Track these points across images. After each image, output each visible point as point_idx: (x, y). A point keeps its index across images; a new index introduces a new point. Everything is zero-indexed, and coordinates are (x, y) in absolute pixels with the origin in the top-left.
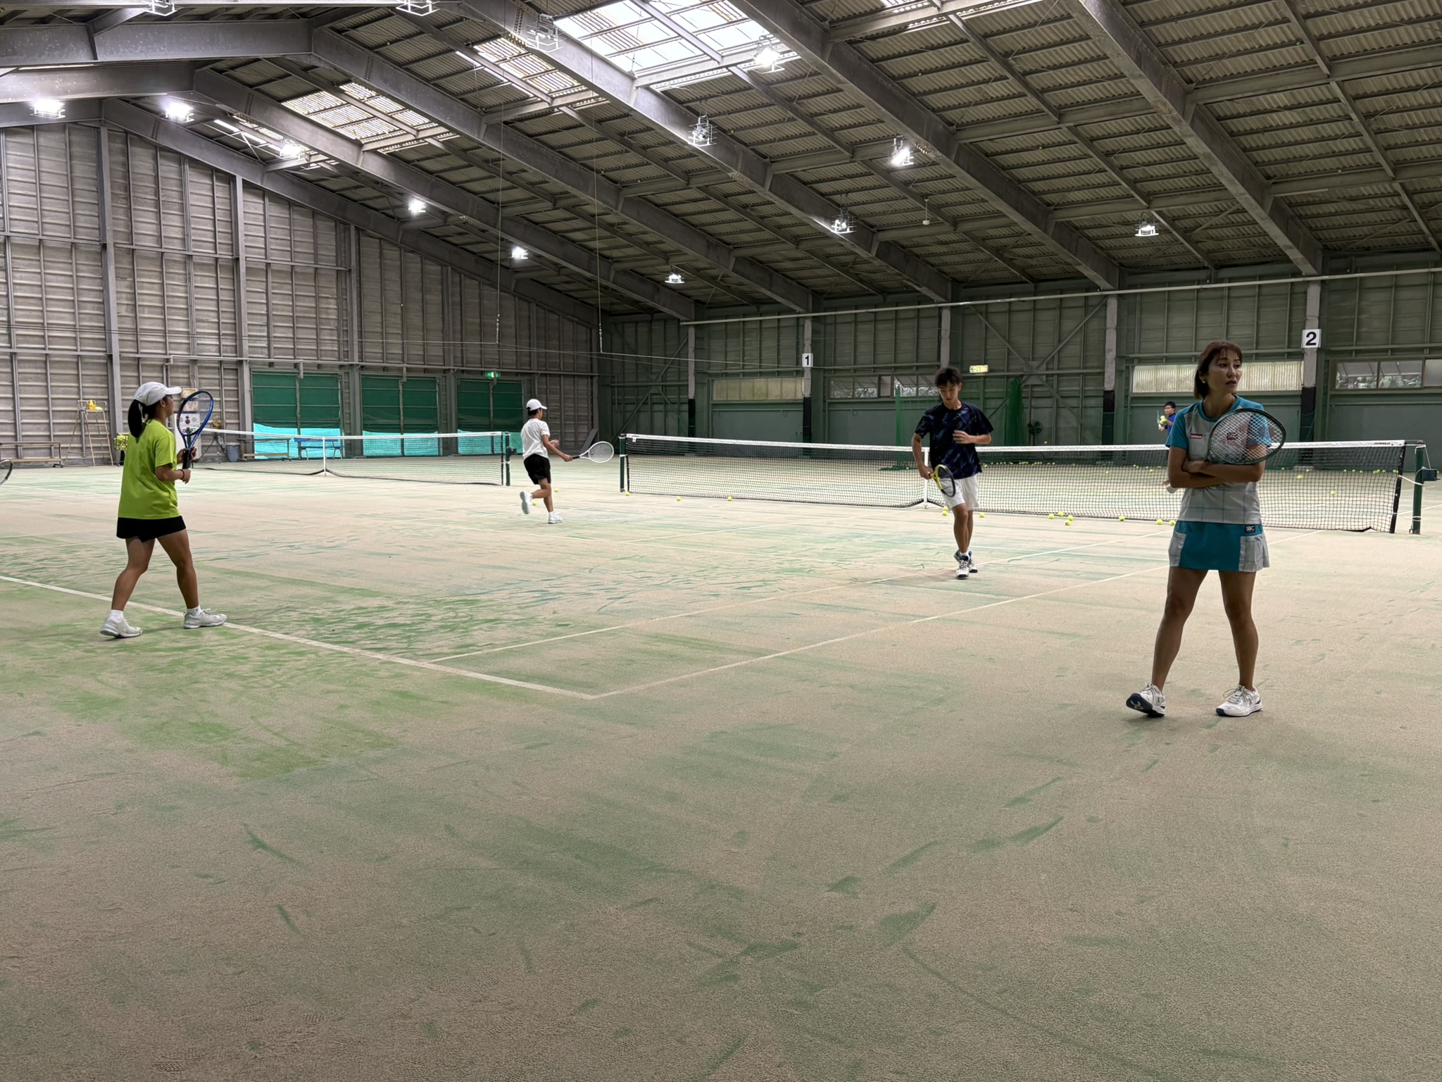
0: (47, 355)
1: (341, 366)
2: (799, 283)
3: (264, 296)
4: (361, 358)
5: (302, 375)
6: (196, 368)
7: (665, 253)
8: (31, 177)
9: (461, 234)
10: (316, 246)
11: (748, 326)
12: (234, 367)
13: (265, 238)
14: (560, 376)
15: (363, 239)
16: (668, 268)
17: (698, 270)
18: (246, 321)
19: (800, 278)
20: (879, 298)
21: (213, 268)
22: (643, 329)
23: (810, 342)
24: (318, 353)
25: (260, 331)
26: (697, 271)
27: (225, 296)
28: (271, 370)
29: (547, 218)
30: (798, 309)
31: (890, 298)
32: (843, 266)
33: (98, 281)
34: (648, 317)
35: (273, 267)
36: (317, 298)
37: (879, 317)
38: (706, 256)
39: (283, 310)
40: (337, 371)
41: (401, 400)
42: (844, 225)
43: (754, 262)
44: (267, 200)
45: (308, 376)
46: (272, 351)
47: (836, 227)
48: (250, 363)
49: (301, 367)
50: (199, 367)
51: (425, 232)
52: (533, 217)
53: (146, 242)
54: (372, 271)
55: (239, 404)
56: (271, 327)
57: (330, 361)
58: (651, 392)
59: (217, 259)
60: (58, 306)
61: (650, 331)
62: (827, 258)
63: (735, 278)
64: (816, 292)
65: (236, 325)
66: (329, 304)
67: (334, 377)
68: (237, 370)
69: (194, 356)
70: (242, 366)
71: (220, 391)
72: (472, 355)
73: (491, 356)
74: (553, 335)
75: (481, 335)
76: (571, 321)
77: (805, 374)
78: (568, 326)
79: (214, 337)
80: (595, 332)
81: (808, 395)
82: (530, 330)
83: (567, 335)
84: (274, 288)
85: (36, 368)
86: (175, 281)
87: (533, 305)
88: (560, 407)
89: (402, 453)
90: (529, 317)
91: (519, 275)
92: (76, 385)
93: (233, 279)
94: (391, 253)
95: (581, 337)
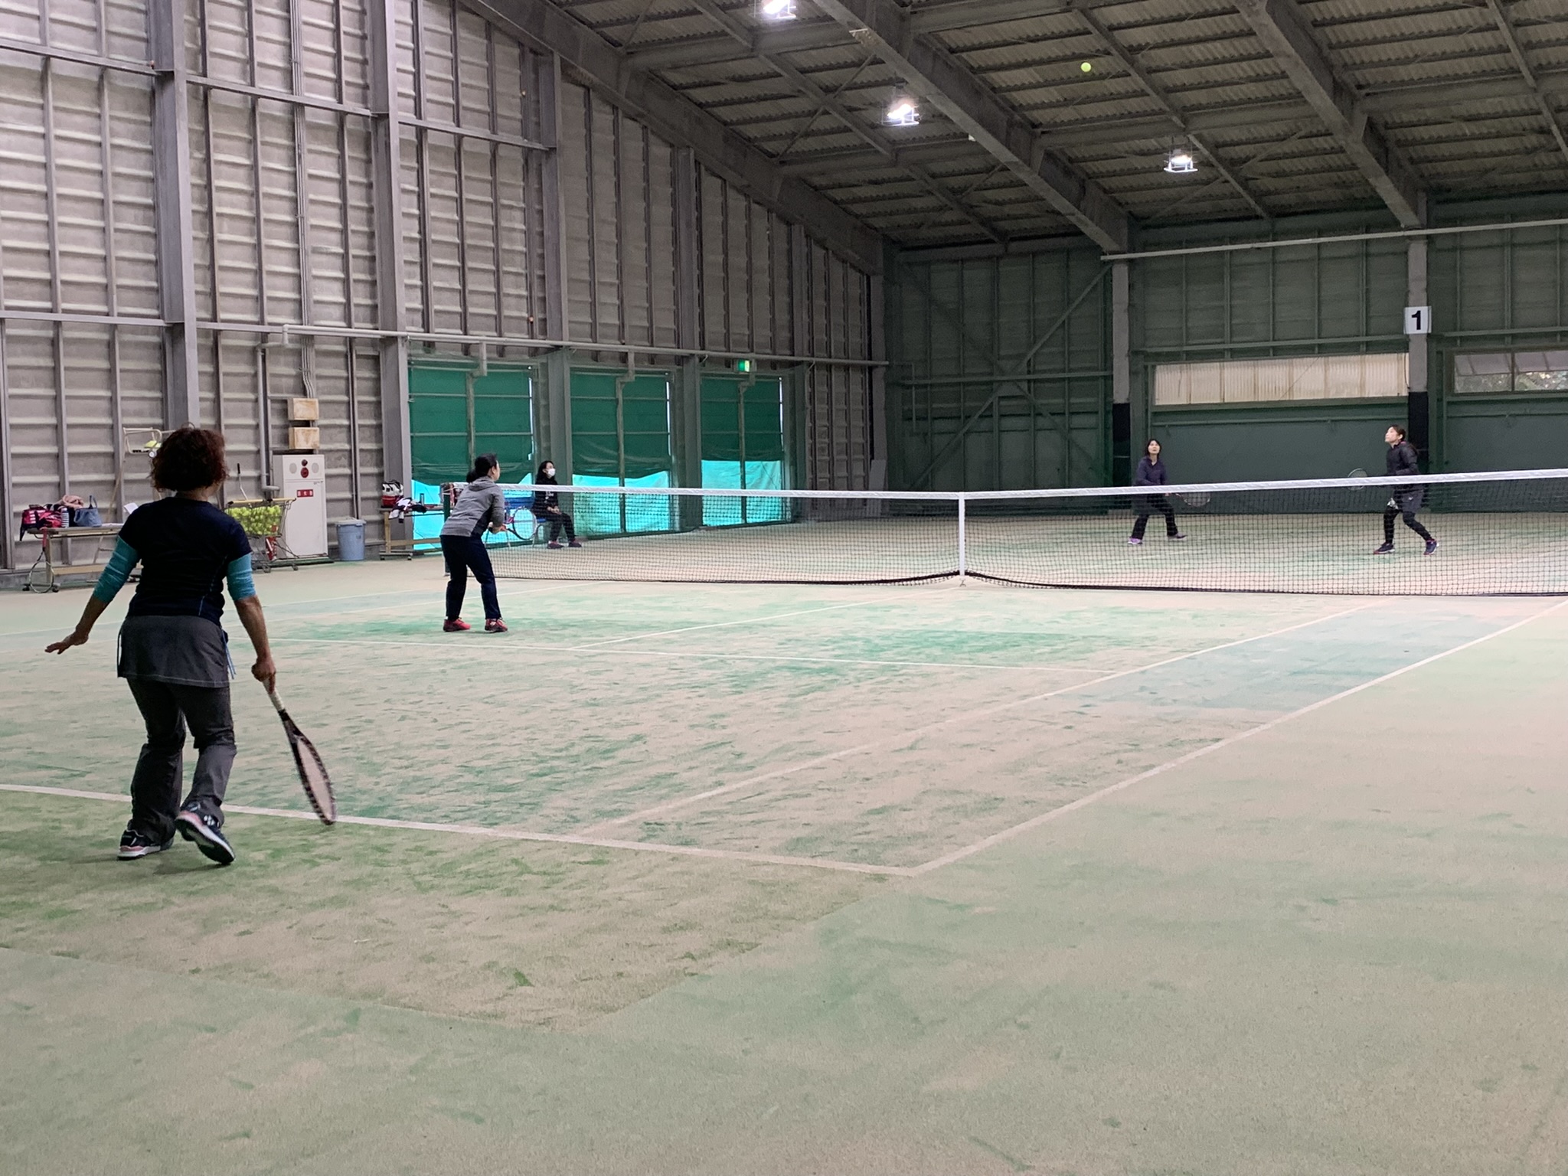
0: (57, 324)
1: (535, 352)
5: (484, 371)
6: (312, 354)
10: (491, 94)
12: (371, 351)
13: (417, 75)
21: (333, 136)
22: (976, 273)
23: (1424, 285)
24: (498, 322)
25: (409, 276)
27: (355, 197)
28: (431, 357)
33: (144, 157)
35: (430, 137)
36: (496, 207)
38: (1340, 109)
39: (444, 232)
40: (526, 361)
41: (620, 419)
43: (1375, 125)
46: (433, 318)
48: (405, 342)
49: (479, 353)
50: (319, 353)
53: (225, 74)
54: (573, 155)
55: (382, 431)
57: (517, 339)
58: (1003, 392)
59: (342, 116)
60: (75, 213)
61: (995, 278)
63: (1351, 154)
64: (1435, 187)
65: (374, 262)
66: (511, 220)
67: (525, 373)
68: (376, 359)
69: (307, 329)
70: (391, 350)
71: (349, 405)
72: (714, 327)
73: (739, 329)
74: (819, 288)
75: (726, 288)
76: (844, 261)
77: (1412, 346)
78: (837, 270)
79: (338, 287)
80: (877, 282)
81: (1420, 388)
82: (790, 277)
83: (837, 287)
84: (432, 184)
85: (37, 355)
86: (274, 161)
87: (796, 228)
88: (830, 428)
89: (623, 526)
90: (790, 252)
91: (786, 170)
92: (109, 394)
93: (369, 161)
94: (603, 117)
95: (855, 291)
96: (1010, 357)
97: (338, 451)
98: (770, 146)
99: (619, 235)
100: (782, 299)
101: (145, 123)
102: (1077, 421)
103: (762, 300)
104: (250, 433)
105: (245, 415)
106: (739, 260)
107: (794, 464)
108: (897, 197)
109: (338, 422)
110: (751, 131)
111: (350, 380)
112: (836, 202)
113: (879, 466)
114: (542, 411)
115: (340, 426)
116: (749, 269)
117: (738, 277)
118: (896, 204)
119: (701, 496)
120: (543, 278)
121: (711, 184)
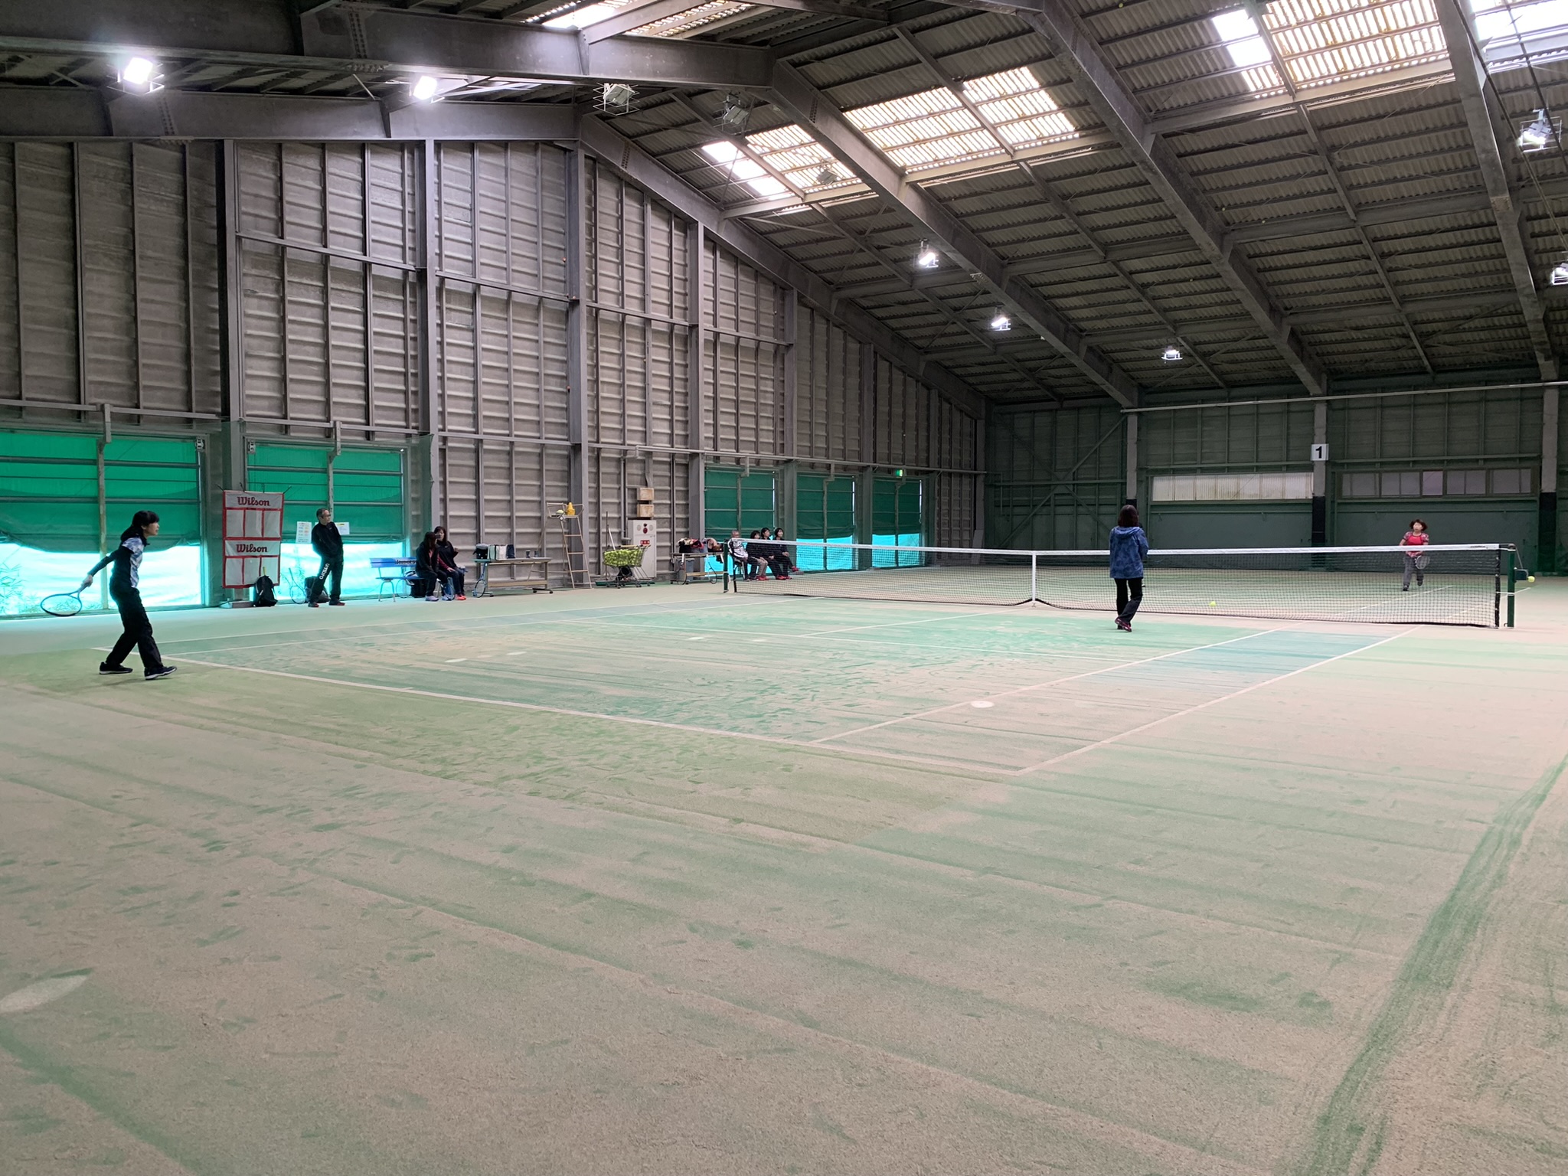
0: (512, 443)
1: (777, 462)
5: (748, 473)
6: (651, 463)
8: (500, 210)
10: (757, 312)
12: (683, 461)
13: (715, 302)
21: (666, 337)
22: (1044, 420)
23: (1323, 430)
24: (756, 446)
28: (718, 465)
29: (1053, 279)
30: (1317, 391)
33: (562, 349)
35: (721, 338)
36: (757, 379)
39: (728, 393)
40: (772, 468)
41: (825, 503)
43: (1296, 332)
44: (718, 254)
45: (754, 475)
46: (719, 443)
48: (706, 457)
49: (746, 463)
50: (656, 462)
52: (1036, 277)
53: (607, 301)
55: (689, 508)
56: (717, 412)
57: (767, 455)
58: (1055, 492)
59: (672, 326)
60: (523, 380)
61: (1055, 422)
64: (1331, 371)
66: (766, 386)
67: (770, 475)
68: (686, 466)
69: (649, 448)
70: (696, 461)
71: (671, 492)
72: (882, 450)
73: (897, 451)
74: (946, 427)
75: (889, 427)
76: (961, 411)
77: (1316, 469)
78: (957, 416)
79: (666, 424)
80: (981, 424)
81: (1320, 494)
82: (928, 420)
83: (957, 427)
84: (721, 365)
85: (500, 461)
86: (633, 351)
87: (933, 391)
88: (949, 511)
89: (825, 566)
90: (928, 405)
91: (929, 357)
92: (538, 483)
93: (686, 351)
94: (821, 326)
95: (967, 429)
96: (1061, 470)
97: (664, 518)
98: (919, 343)
99: (827, 394)
100: (923, 433)
101: (562, 329)
102: (1104, 509)
103: (911, 435)
104: (615, 507)
105: (613, 497)
106: (898, 410)
107: (927, 531)
108: (995, 373)
109: (664, 502)
110: (907, 334)
112: (957, 376)
113: (979, 534)
114: (780, 497)
115: (665, 504)
116: (904, 415)
117: (897, 421)
118: (995, 377)
119: (871, 550)
120: (783, 420)
121: (883, 365)
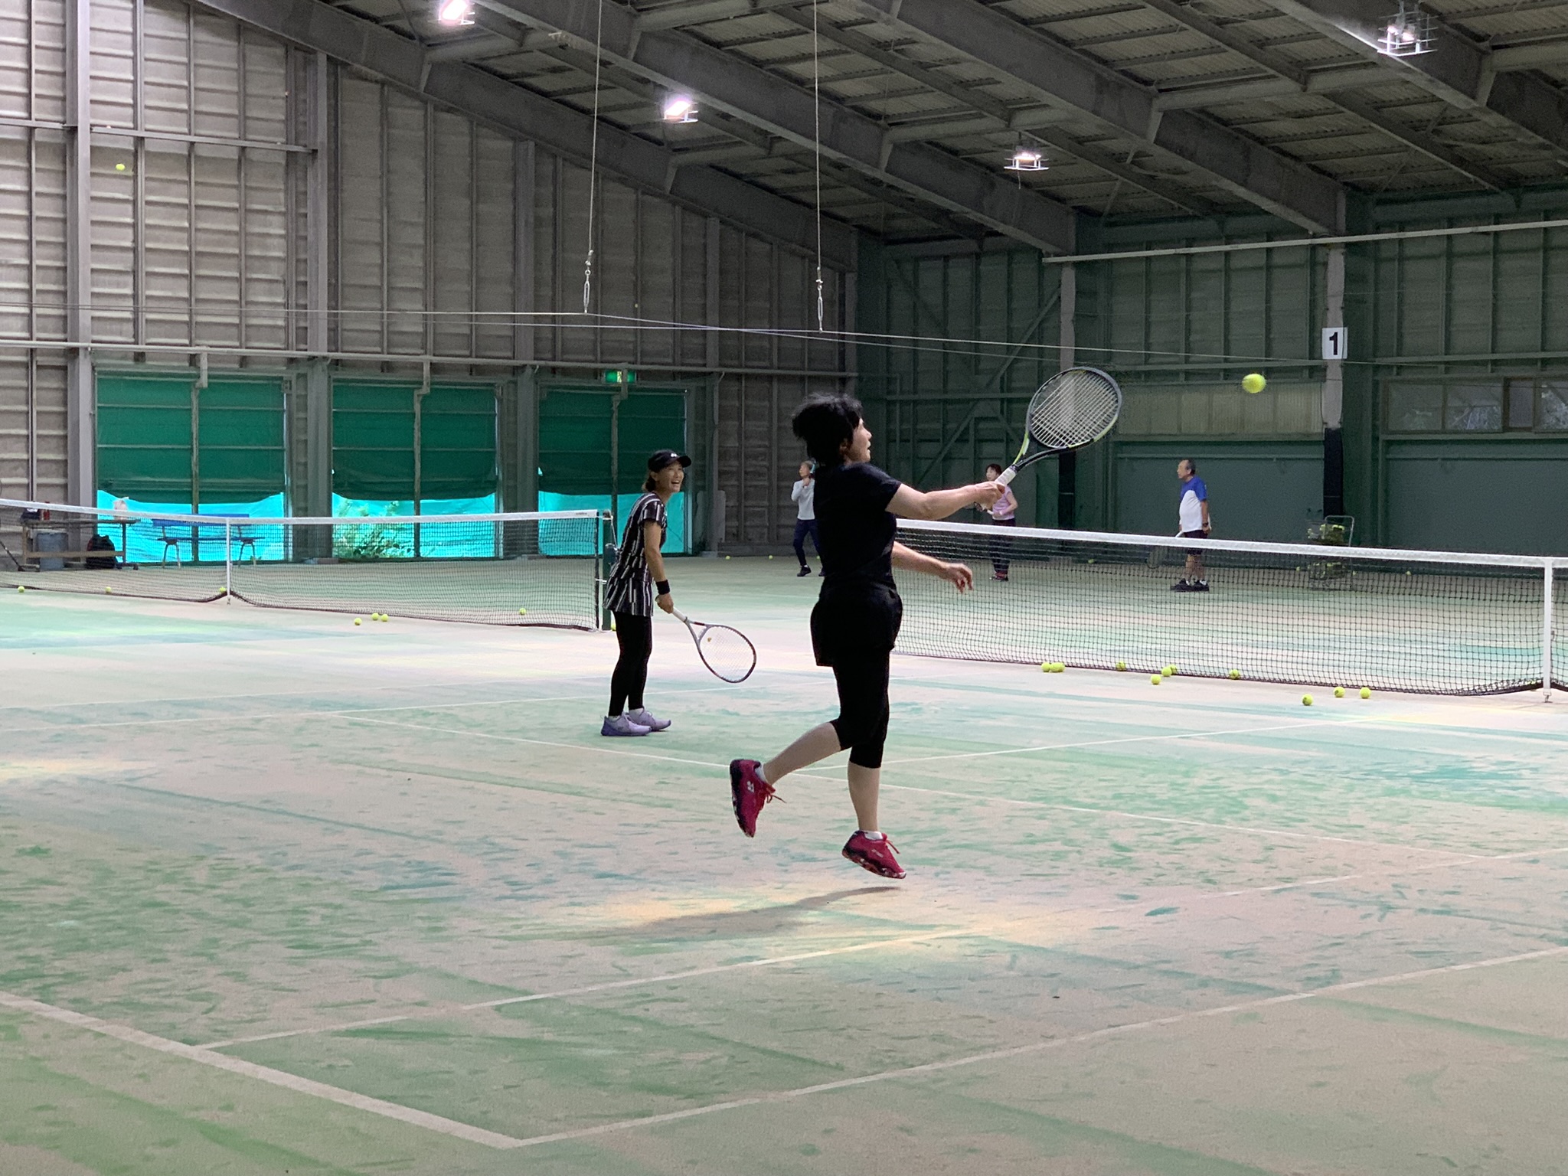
1: (292, 361)
2: (1314, 168)
3: (130, 207)
4: (334, 343)
5: (204, 381)
7: (1003, 103)
9: (555, 70)
10: (244, 97)
11: (1198, 265)
12: (59, 361)
13: (134, 82)
14: (770, 378)
15: (346, 83)
16: (1011, 137)
17: (1081, 141)
18: (87, 262)
19: (1316, 157)
20: (1504, 201)
21: (23, 149)
22: (960, 273)
23: (1340, 302)
24: (242, 332)
25: (118, 285)
26: (1079, 144)
27: (44, 209)
28: (141, 369)
29: (742, 34)
30: (1312, 226)
31: (1530, 199)
32: (1412, 129)
34: (972, 245)
35: (149, 146)
36: (245, 213)
37: (1505, 243)
38: (1095, 112)
39: (168, 240)
40: (281, 370)
41: (417, 434)
42: (1408, 37)
43: (1205, 119)
45: (218, 383)
46: (143, 327)
47: (1388, 41)
48: (94, 353)
49: (204, 364)
51: (479, 67)
52: (709, 31)
54: (362, 152)
55: (67, 442)
56: (142, 275)
57: (268, 349)
58: (976, 414)
59: (31, 130)
61: (977, 278)
62: (1376, 110)
63: (1163, 157)
64: (1355, 187)
65: (65, 272)
66: (270, 225)
67: (276, 385)
68: (65, 368)
71: (28, 414)
72: (575, 335)
73: (618, 335)
77: (1328, 375)
79: (20, 298)
80: (851, 279)
81: (1337, 424)
84: (149, 191)
87: (711, 222)
90: (704, 247)
91: (684, 158)
93: (65, 172)
94: (407, 113)
97: (13, 460)
103: (655, 305)
106: (618, 258)
109: (13, 432)
111: (29, 390)
112: (773, 191)
114: (299, 424)
115: (18, 436)
117: (619, 278)
119: (536, 522)
120: (305, 284)
